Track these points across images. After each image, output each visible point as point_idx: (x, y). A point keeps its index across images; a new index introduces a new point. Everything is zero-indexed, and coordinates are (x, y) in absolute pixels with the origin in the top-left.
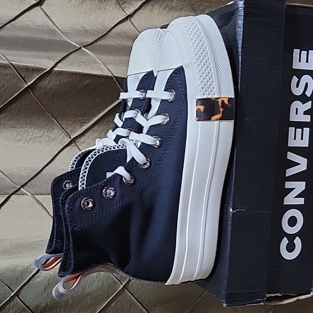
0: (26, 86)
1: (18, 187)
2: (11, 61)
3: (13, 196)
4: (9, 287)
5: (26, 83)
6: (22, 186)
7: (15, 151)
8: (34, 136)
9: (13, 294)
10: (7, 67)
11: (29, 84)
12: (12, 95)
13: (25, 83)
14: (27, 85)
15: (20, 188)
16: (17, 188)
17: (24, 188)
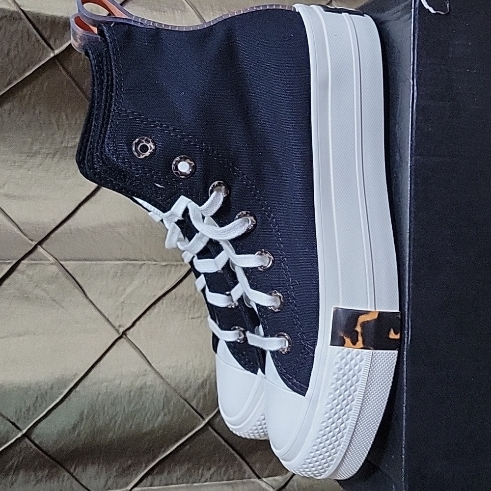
0: (52, 55)
1: (34, 243)
2: (23, 7)
3: (23, 262)
4: (13, 424)
5: (52, 49)
6: (40, 243)
7: (30, 172)
8: (63, 145)
9: (20, 435)
10: (15, 19)
11: (57, 52)
12: (25, 71)
13: (50, 50)
14: (54, 53)
15: (35, 247)
16: (31, 245)
17: (43, 246)
